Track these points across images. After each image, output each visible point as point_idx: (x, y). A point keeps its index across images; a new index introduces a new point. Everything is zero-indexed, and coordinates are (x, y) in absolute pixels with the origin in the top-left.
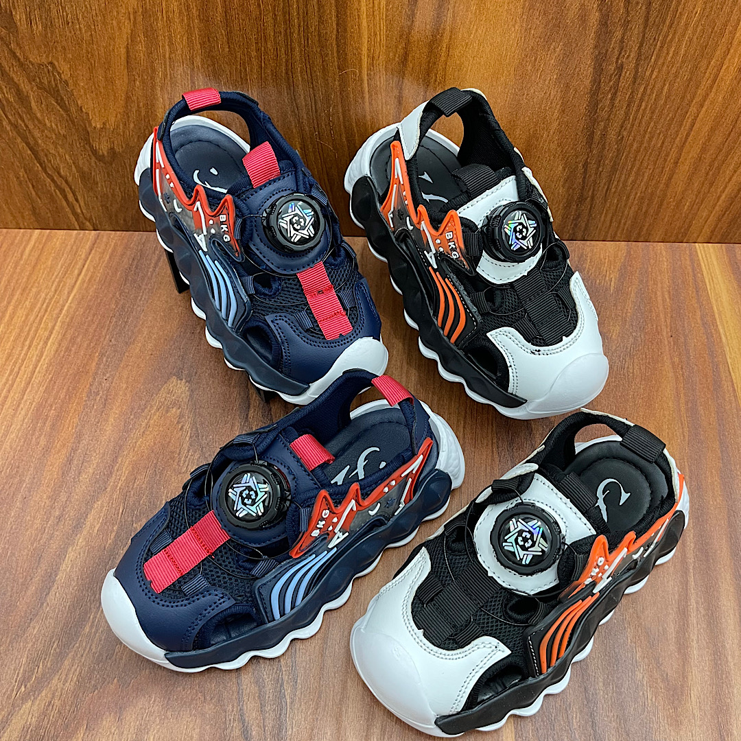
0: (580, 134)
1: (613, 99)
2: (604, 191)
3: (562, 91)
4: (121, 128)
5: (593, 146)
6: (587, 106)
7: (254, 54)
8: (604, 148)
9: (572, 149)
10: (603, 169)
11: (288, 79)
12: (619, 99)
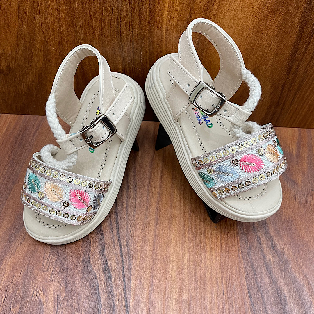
0: (284, 67)
1: (306, 48)
2: (291, 101)
3: (278, 42)
4: (14, 54)
5: (290, 74)
6: (291, 51)
7: (98, 11)
8: (295, 77)
9: (278, 76)
10: (293, 88)
11: (118, 27)
12: (309, 48)
